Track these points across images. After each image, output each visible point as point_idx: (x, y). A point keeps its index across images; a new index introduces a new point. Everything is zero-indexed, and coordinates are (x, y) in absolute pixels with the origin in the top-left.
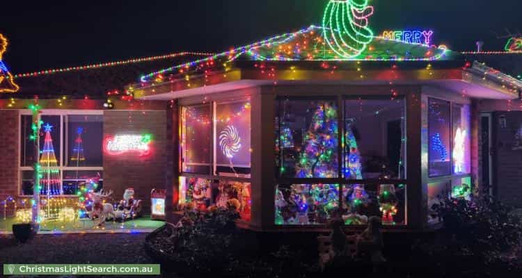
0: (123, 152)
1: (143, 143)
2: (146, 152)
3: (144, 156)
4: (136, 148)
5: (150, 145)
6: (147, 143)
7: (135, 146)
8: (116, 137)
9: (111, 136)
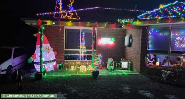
0: (104, 44)
1: (111, 41)
2: (112, 45)
3: (112, 46)
4: (109, 43)
5: (114, 42)
6: (113, 41)
7: (108, 42)
8: (102, 39)
9: (100, 38)
